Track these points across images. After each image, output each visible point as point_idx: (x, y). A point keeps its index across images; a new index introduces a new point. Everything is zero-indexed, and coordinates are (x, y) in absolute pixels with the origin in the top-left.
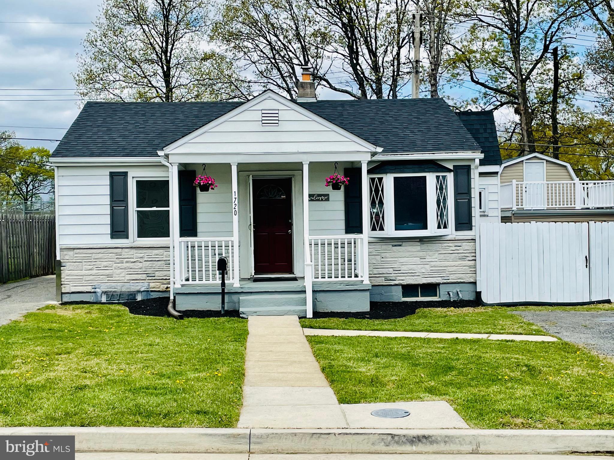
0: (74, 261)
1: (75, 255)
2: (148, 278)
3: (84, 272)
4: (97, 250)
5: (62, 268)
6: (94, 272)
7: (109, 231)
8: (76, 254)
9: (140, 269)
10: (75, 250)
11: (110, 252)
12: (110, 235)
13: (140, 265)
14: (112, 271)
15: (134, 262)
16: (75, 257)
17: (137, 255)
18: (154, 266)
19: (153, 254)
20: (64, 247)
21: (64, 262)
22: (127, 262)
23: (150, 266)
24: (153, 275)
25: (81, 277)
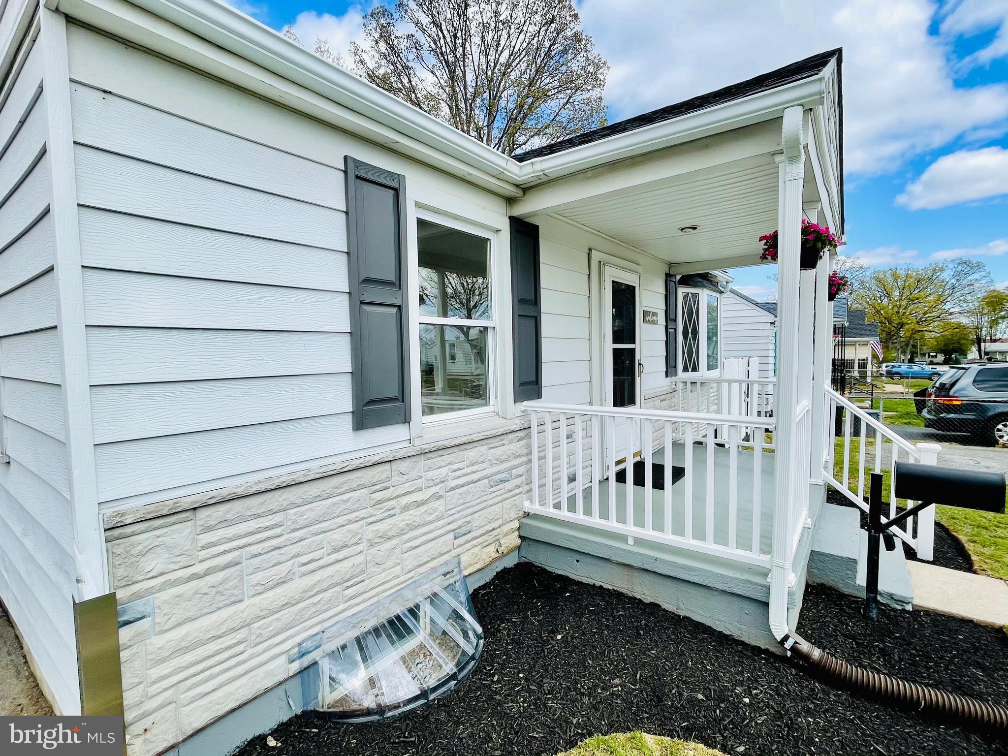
0: (199, 568)
1: (205, 538)
2: (457, 542)
3: (250, 606)
4: (305, 487)
5: (125, 634)
6: (298, 585)
7: (346, 403)
8: (208, 529)
9: (438, 519)
10: (202, 514)
11: (354, 485)
12: (349, 417)
13: (439, 505)
14: (361, 558)
15: (423, 503)
16: (203, 548)
17: (430, 474)
18: (469, 497)
19: (467, 463)
20: (134, 508)
21: (137, 596)
22: (406, 508)
23: (461, 501)
24: (468, 528)
25: (240, 635)
